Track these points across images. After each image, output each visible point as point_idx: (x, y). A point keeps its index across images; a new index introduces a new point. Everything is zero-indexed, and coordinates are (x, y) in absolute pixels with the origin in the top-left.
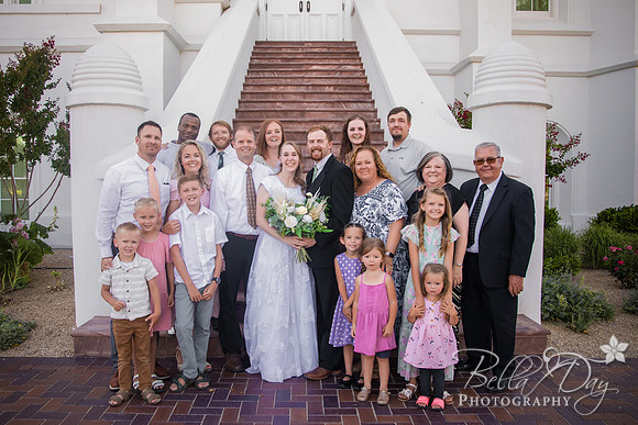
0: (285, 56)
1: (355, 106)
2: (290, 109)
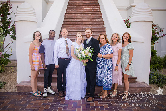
0: (77, 5)
1: (97, 20)
2: (79, 21)
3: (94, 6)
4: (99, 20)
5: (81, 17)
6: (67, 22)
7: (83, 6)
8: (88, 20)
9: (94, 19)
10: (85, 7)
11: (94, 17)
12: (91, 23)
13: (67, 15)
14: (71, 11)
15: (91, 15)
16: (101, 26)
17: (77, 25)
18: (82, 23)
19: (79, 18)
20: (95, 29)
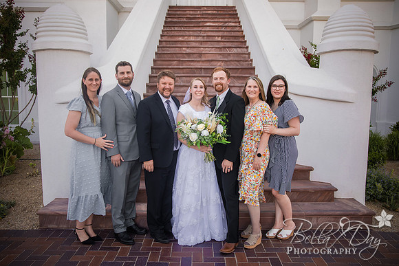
0: (189, 16)
1: (235, 51)
2: (192, 52)
3: (226, 20)
4: (239, 50)
5: (197, 45)
7: (203, 20)
8: (213, 51)
9: (228, 47)
10: (206, 20)
11: (227, 45)
12: (220, 56)
13: (165, 39)
14: (173, 29)
15: (219, 39)
16: (245, 65)
17: (187, 63)
18: (200, 57)
19: (192, 45)
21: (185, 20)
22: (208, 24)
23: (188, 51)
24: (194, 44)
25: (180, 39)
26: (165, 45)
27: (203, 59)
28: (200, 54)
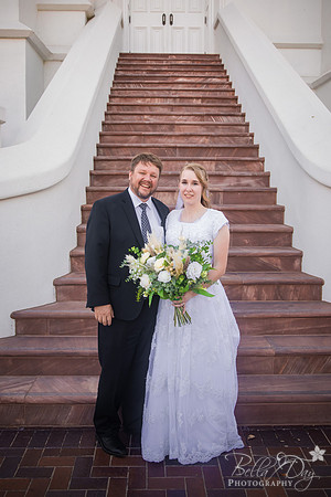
0: (150, 68)
1: (225, 120)
2: (158, 122)
3: (207, 74)
4: (231, 120)
5: (166, 111)
6: (118, 127)
7: (171, 74)
8: (190, 121)
9: (214, 115)
10: (176, 74)
11: (213, 111)
12: (203, 128)
13: (115, 101)
14: (127, 87)
15: (199, 102)
16: (242, 142)
17: (152, 139)
18: (172, 130)
19: (158, 112)
20: (222, 150)
21: (144, 74)
22: (180, 80)
23: (153, 120)
24: (160, 110)
25: (139, 102)
26: (116, 112)
27: (177, 133)
28: (172, 125)
